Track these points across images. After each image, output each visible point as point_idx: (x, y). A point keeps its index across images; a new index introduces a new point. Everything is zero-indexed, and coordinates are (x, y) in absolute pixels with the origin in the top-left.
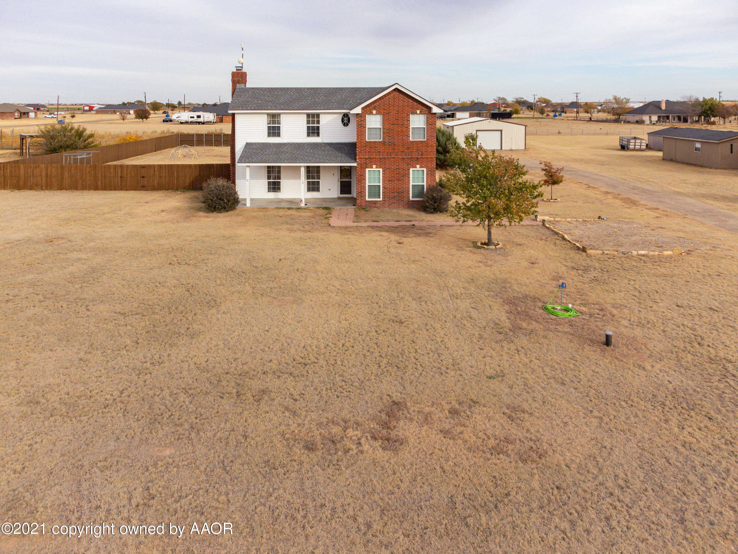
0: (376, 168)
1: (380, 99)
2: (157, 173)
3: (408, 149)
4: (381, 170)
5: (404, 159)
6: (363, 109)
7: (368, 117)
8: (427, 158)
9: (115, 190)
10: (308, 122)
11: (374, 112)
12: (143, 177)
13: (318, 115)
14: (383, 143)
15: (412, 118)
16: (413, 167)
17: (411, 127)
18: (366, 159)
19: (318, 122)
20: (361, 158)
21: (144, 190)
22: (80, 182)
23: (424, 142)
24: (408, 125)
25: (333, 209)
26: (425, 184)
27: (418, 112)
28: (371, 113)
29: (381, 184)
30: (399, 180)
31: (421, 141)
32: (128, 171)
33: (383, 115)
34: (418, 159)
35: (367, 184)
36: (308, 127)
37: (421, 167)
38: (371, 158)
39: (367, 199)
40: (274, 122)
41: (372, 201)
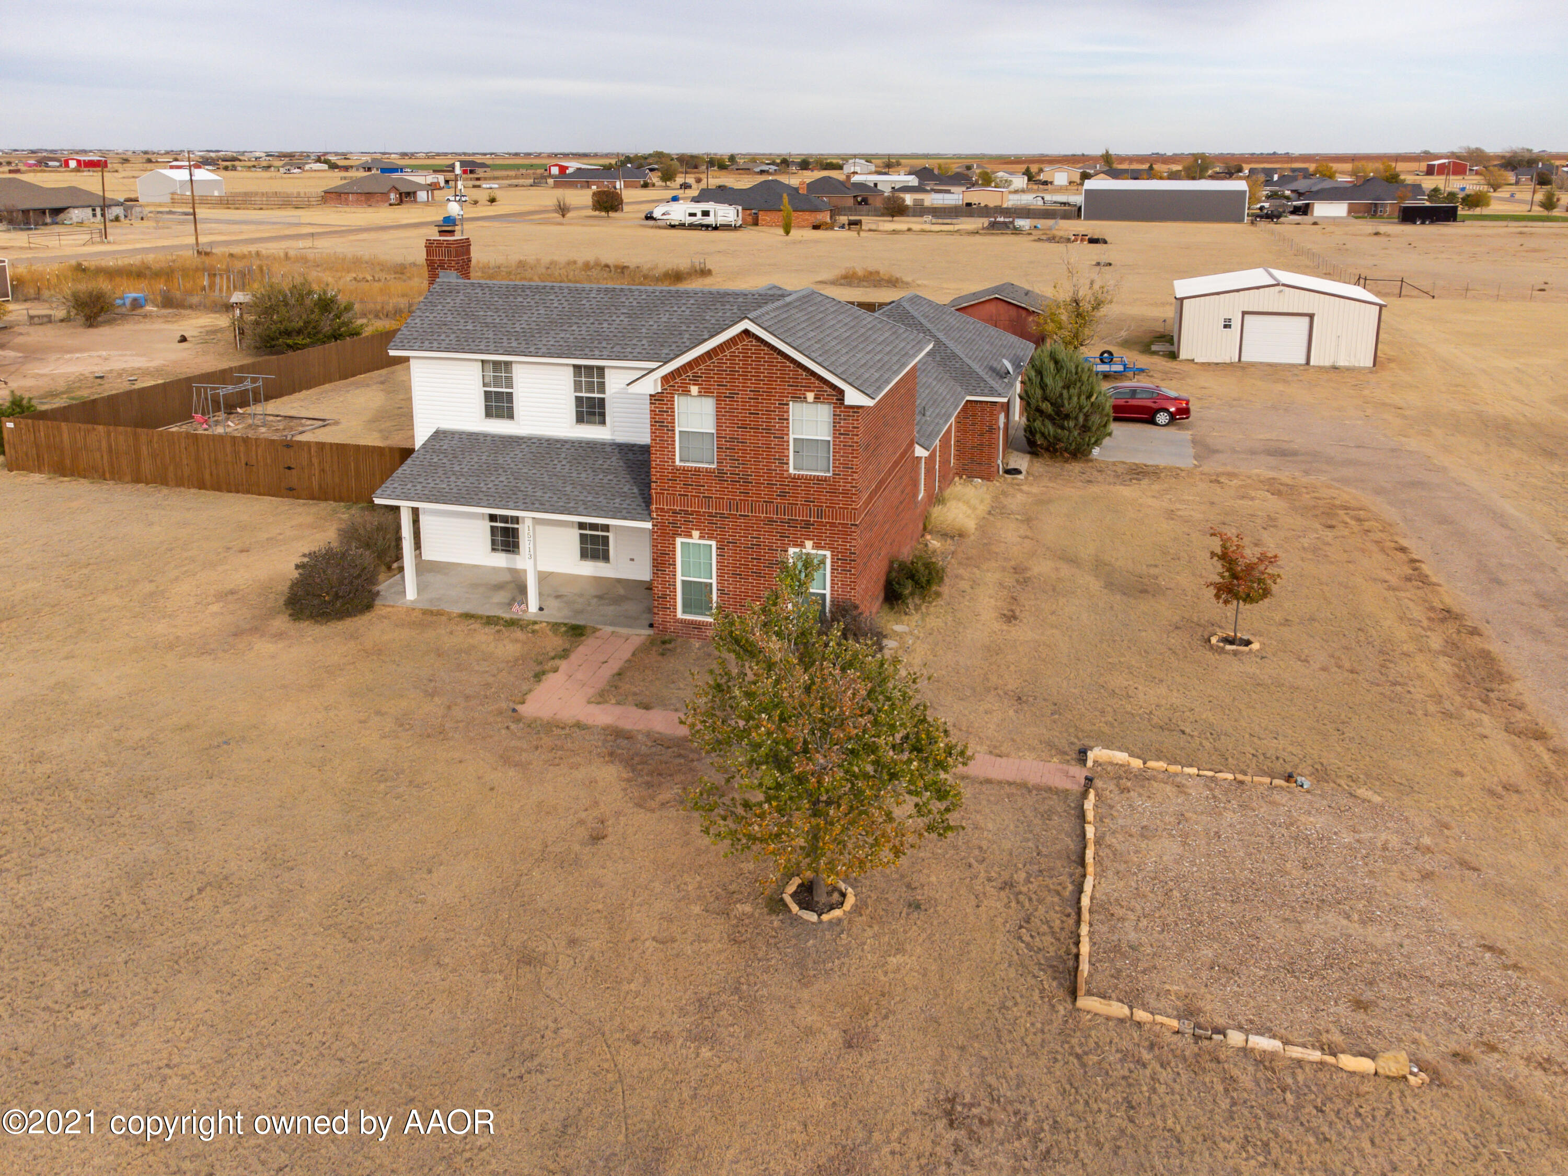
0: (701, 537)
1: (709, 355)
2: (315, 461)
3: (783, 495)
4: (713, 543)
5: (771, 521)
6: (665, 379)
7: (680, 403)
8: (833, 525)
9: (238, 492)
10: (578, 386)
11: (694, 390)
12: (289, 468)
13: (601, 370)
14: (719, 475)
15: (795, 410)
16: (795, 545)
17: (792, 437)
18: (675, 512)
19: (602, 387)
20: (662, 510)
21: (294, 497)
22: (171, 468)
23: (825, 479)
24: (784, 431)
25: (595, 630)
26: (828, 592)
27: (810, 396)
28: (687, 392)
29: (714, 581)
30: (758, 575)
31: (818, 478)
32: (260, 452)
33: (718, 400)
34: (808, 524)
35: (679, 578)
36: (579, 400)
37: (817, 546)
38: (686, 512)
39: (680, 615)
40: (497, 381)
41: (692, 622)
